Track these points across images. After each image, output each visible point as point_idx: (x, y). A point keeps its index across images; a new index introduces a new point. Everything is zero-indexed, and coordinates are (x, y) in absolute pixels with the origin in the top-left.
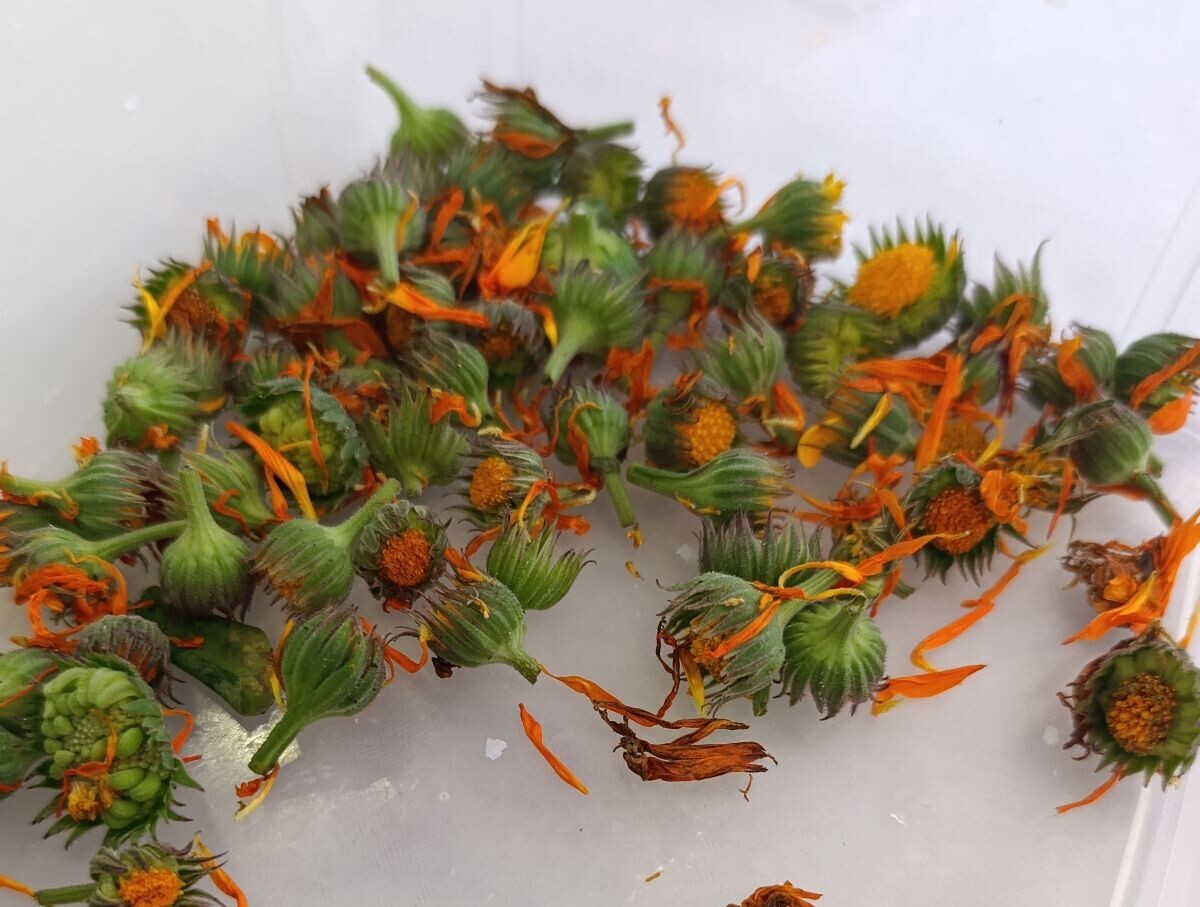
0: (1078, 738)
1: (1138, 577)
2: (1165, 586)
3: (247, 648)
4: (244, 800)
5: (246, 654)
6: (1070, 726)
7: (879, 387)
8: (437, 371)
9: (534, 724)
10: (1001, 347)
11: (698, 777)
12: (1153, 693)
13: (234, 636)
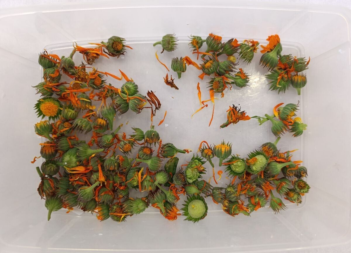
0: (123, 54)
1: (90, 53)
2: (89, 49)
3: (168, 166)
4: (189, 151)
5: (169, 165)
6: (121, 56)
7: (78, 101)
8: (113, 165)
9: (160, 122)
10: (56, 87)
11: (157, 98)
12: (116, 45)
13: (167, 169)
